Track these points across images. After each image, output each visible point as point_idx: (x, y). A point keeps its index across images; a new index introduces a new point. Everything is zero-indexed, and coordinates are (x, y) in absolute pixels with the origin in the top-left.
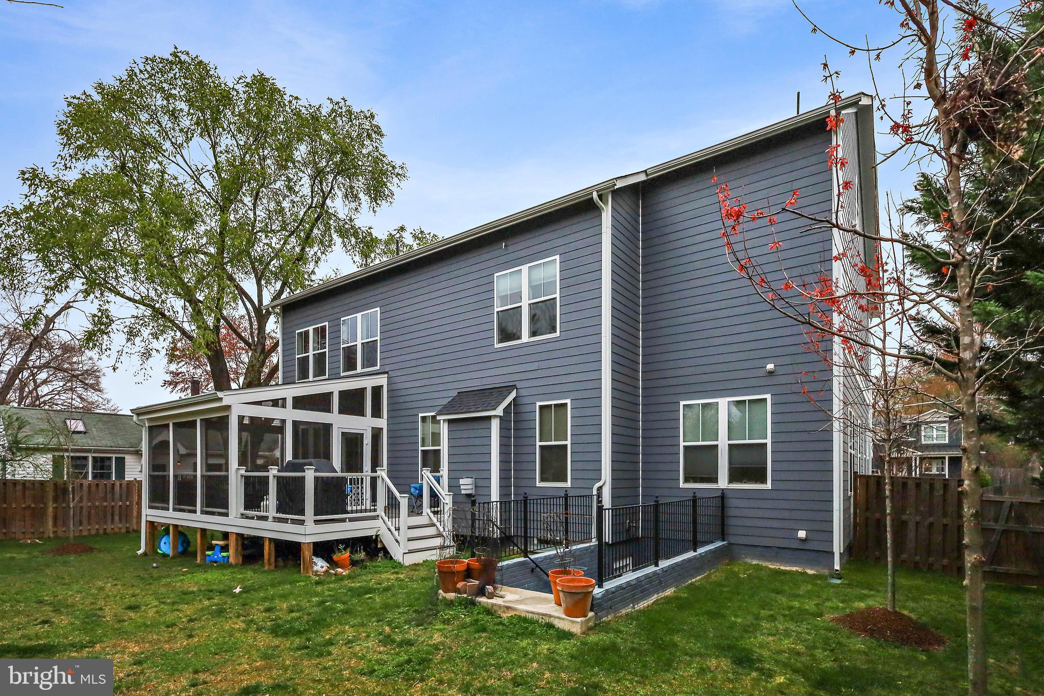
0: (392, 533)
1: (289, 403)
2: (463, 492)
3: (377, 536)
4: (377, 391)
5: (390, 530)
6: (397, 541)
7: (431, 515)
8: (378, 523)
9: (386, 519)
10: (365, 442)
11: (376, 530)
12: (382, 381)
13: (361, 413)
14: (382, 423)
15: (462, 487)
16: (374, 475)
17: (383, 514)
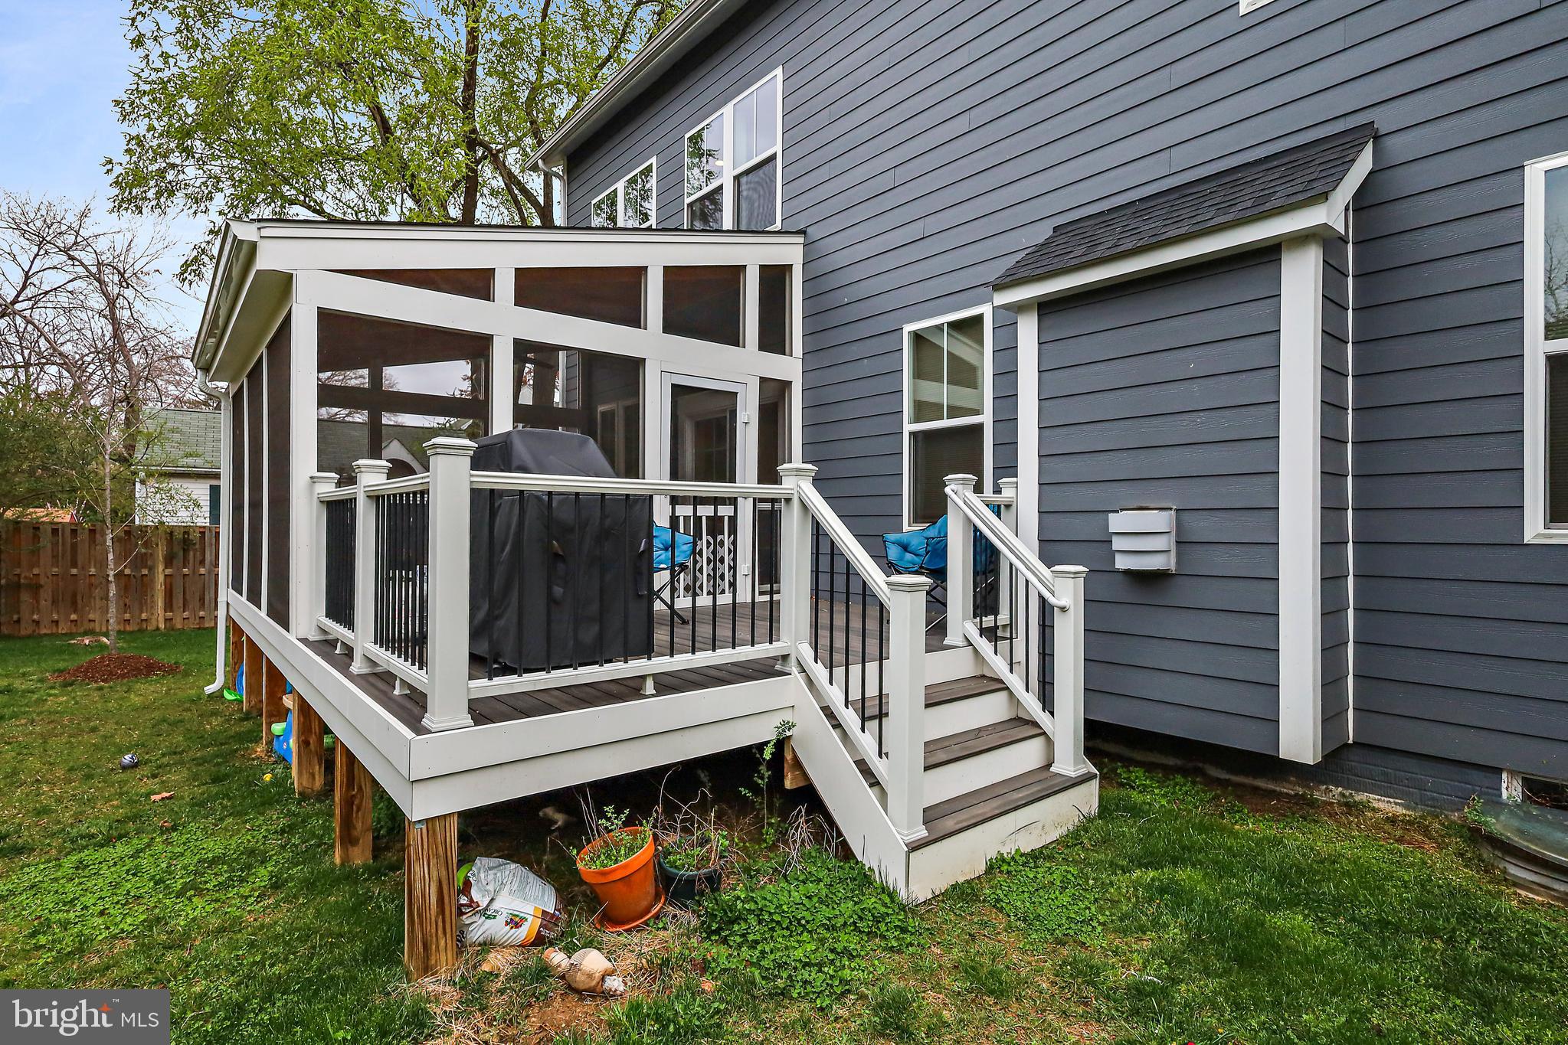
0: (845, 736)
1: (505, 286)
2: (1122, 563)
3: (781, 744)
4: (774, 278)
5: (837, 726)
6: (874, 783)
7: (984, 646)
8: (788, 690)
9: (820, 672)
10: (741, 417)
11: (776, 720)
12: (790, 253)
13: (732, 336)
14: (789, 367)
15: (1118, 544)
16: (769, 490)
17: (806, 652)
